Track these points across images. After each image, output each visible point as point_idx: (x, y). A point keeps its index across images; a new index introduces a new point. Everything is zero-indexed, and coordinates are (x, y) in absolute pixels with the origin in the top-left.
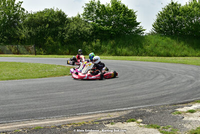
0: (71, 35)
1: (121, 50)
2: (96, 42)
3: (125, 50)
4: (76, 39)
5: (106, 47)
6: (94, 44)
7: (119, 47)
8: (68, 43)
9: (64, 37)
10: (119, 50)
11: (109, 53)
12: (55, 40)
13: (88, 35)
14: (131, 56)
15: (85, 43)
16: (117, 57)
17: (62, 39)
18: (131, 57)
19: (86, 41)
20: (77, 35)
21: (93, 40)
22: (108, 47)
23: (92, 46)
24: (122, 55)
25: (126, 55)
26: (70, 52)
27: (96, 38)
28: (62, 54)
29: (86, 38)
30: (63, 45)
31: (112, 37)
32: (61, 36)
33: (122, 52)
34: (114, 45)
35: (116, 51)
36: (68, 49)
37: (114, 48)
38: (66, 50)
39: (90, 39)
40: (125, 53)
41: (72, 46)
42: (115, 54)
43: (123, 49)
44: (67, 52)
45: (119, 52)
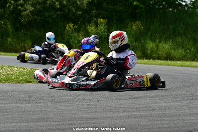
0: (38, 7)
1: (157, 46)
2: (96, 25)
3: (166, 47)
4: (49, 17)
6: (92, 29)
7: (151, 39)
8: (30, 25)
9: (21, 11)
10: (151, 45)
13: (78, 8)
14: (179, 60)
15: (71, 25)
16: (145, 61)
17: (16, 14)
18: (179, 63)
19: (75, 23)
20: (52, 7)
21: (89, 22)
24: (159, 58)
25: (169, 58)
27: (98, 16)
29: (74, 14)
30: (17, 29)
31: (134, 15)
33: (157, 50)
34: (140, 33)
35: (143, 47)
36: (29, 40)
37: (140, 40)
38: (25, 40)
39: (82, 18)
40: (166, 54)
41: (40, 32)
42: (143, 54)
43: (160, 45)
44: (26, 45)
45: (152, 52)
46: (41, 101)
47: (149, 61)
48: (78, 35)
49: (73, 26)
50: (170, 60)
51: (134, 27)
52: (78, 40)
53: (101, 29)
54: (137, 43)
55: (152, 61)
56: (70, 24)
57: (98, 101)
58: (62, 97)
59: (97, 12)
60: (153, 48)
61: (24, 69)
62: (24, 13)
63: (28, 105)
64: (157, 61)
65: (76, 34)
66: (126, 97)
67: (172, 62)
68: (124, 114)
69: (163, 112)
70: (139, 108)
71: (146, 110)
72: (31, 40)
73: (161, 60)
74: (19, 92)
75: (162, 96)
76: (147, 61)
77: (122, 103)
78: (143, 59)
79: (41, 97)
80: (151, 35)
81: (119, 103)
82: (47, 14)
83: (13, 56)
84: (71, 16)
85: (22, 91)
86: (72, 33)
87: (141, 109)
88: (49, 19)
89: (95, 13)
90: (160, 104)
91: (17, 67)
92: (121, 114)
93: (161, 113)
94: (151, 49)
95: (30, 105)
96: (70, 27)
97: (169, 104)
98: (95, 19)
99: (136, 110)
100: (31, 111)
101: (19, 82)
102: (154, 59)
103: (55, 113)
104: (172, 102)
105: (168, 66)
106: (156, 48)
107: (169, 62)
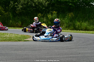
0: (24, 6)
1: (81, 24)
2: (52, 14)
3: (85, 24)
5: (63, 21)
6: (50, 16)
7: (78, 21)
8: (21, 14)
9: (16, 8)
10: (78, 23)
11: (66, 27)
12: (6, 11)
13: (43, 6)
16: (75, 31)
20: (31, 6)
21: (48, 13)
22: (66, 20)
23: (47, 18)
24: (82, 30)
25: (86, 29)
26: (22, 24)
27: (53, 10)
28: (14, 26)
29: (41, 9)
30: (14, 16)
31: (70, 10)
32: (13, 6)
33: (81, 26)
34: (73, 18)
35: (74, 24)
36: (20, 21)
37: (73, 21)
38: (18, 22)
39: (45, 11)
40: (85, 28)
41: (25, 17)
42: (74, 28)
43: (82, 23)
44: (19, 24)
45: (79, 27)
46: (26, 50)
47: (77, 31)
48: (43, 19)
49: (41, 15)
50: (87, 31)
51: (70, 15)
52: (43, 21)
53: (54, 16)
54: (71, 23)
55: (78, 31)
56: (39, 14)
57: (53, 50)
58: (36, 48)
59: (52, 8)
60: (79, 25)
61: (18, 35)
62: (17, 9)
63: (20, 52)
64: (81, 31)
65: (43, 18)
66: (66, 48)
67: (88, 31)
68: (65, 56)
69: (84, 55)
70: (72, 53)
71: (76, 54)
72: (21, 21)
73: (83, 30)
74: (15, 45)
75: (83, 48)
76: (76, 31)
77: (64, 51)
78: (74, 30)
79: (26, 48)
80: (78, 19)
81: (63, 51)
82: (28, 9)
83: (13, 29)
84: (40, 10)
85: (17, 45)
86: (40, 18)
87: (73, 54)
88: (30, 11)
89: (51, 8)
90: (82, 51)
91: (15, 34)
92: (64, 56)
93: (83, 55)
94: (78, 26)
95: (21, 52)
96: (39, 15)
97: (86, 51)
98: (51, 11)
99: (71, 54)
100: (21, 55)
101: (15, 41)
102: (79, 30)
103: (32, 55)
104: (88, 50)
105: (86, 34)
106: (80, 25)
107: (87, 32)
